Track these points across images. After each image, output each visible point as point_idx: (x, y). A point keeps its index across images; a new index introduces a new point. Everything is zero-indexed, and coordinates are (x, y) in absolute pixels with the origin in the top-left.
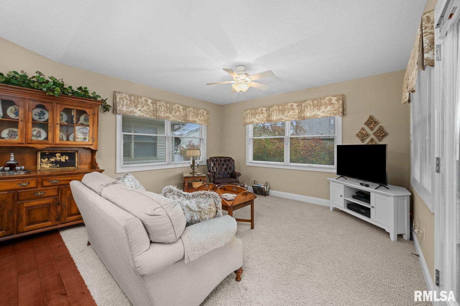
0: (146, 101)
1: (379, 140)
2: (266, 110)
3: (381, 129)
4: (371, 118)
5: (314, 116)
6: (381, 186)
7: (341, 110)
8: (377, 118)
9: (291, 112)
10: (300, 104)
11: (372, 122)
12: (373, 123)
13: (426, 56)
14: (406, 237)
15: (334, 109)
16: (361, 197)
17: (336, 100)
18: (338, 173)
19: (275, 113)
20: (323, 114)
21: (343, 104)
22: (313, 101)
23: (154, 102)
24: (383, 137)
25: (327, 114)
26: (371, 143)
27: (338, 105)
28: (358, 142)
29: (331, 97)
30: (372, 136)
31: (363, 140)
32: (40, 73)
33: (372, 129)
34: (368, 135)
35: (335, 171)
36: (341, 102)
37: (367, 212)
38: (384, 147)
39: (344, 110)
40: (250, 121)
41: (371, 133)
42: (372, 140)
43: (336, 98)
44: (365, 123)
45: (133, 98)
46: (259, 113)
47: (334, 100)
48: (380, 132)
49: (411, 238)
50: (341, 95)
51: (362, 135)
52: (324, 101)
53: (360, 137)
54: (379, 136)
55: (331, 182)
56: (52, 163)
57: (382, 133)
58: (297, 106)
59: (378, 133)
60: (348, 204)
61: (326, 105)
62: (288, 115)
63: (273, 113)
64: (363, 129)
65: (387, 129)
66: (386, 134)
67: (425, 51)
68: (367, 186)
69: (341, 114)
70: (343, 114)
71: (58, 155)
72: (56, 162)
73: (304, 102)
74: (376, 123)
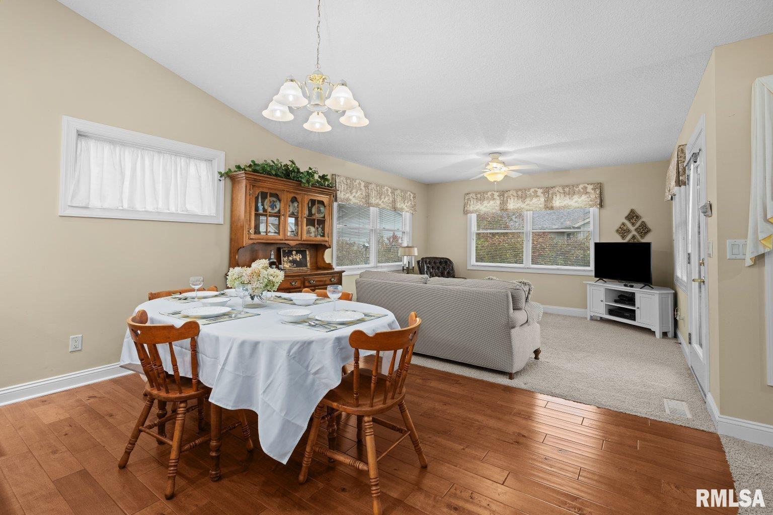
0: (360, 184)
1: (641, 237)
2: (498, 196)
3: (644, 225)
4: (632, 211)
5: (564, 207)
6: (646, 285)
7: (598, 201)
8: (639, 211)
9: (535, 200)
10: (547, 190)
11: (633, 217)
12: (635, 217)
13: (681, 178)
14: (670, 335)
15: (590, 199)
16: (624, 300)
17: (592, 189)
18: (596, 276)
19: (512, 200)
20: (576, 205)
21: (601, 194)
22: (563, 188)
23: (366, 187)
24: (646, 233)
25: (581, 205)
26: (632, 241)
27: (594, 195)
28: (618, 239)
29: (586, 185)
30: (634, 233)
31: (623, 237)
32: (292, 162)
33: (633, 224)
34: (629, 231)
35: (593, 274)
36: (598, 192)
37: (632, 315)
38: (648, 245)
39: (601, 201)
40: (475, 209)
41: (632, 228)
42: (634, 237)
43: (592, 187)
44: (626, 218)
45: (348, 181)
46: (488, 198)
47: (590, 188)
48: (643, 228)
49: (675, 336)
50: (598, 184)
51: (623, 231)
52: (577, 189)
53: (620, 233)
54: (642, 233)
55: (588, 287)
56: (290, 262)
57: (644, 229)
58: (542, 193)
59: (640, 229)
60: (609, 310)
61: (580, 194)
62: (531, 203)
63: (509, 200)
64: (623, 224)
65: (650, 225)
66: (649, 231)
67: (680, 174)
68: (632, 286)
69: (599, 206)
70: (601, 205)
71: (294, 253)
72: (294, 262)
73: (552, 188)
74: (638, 217)
